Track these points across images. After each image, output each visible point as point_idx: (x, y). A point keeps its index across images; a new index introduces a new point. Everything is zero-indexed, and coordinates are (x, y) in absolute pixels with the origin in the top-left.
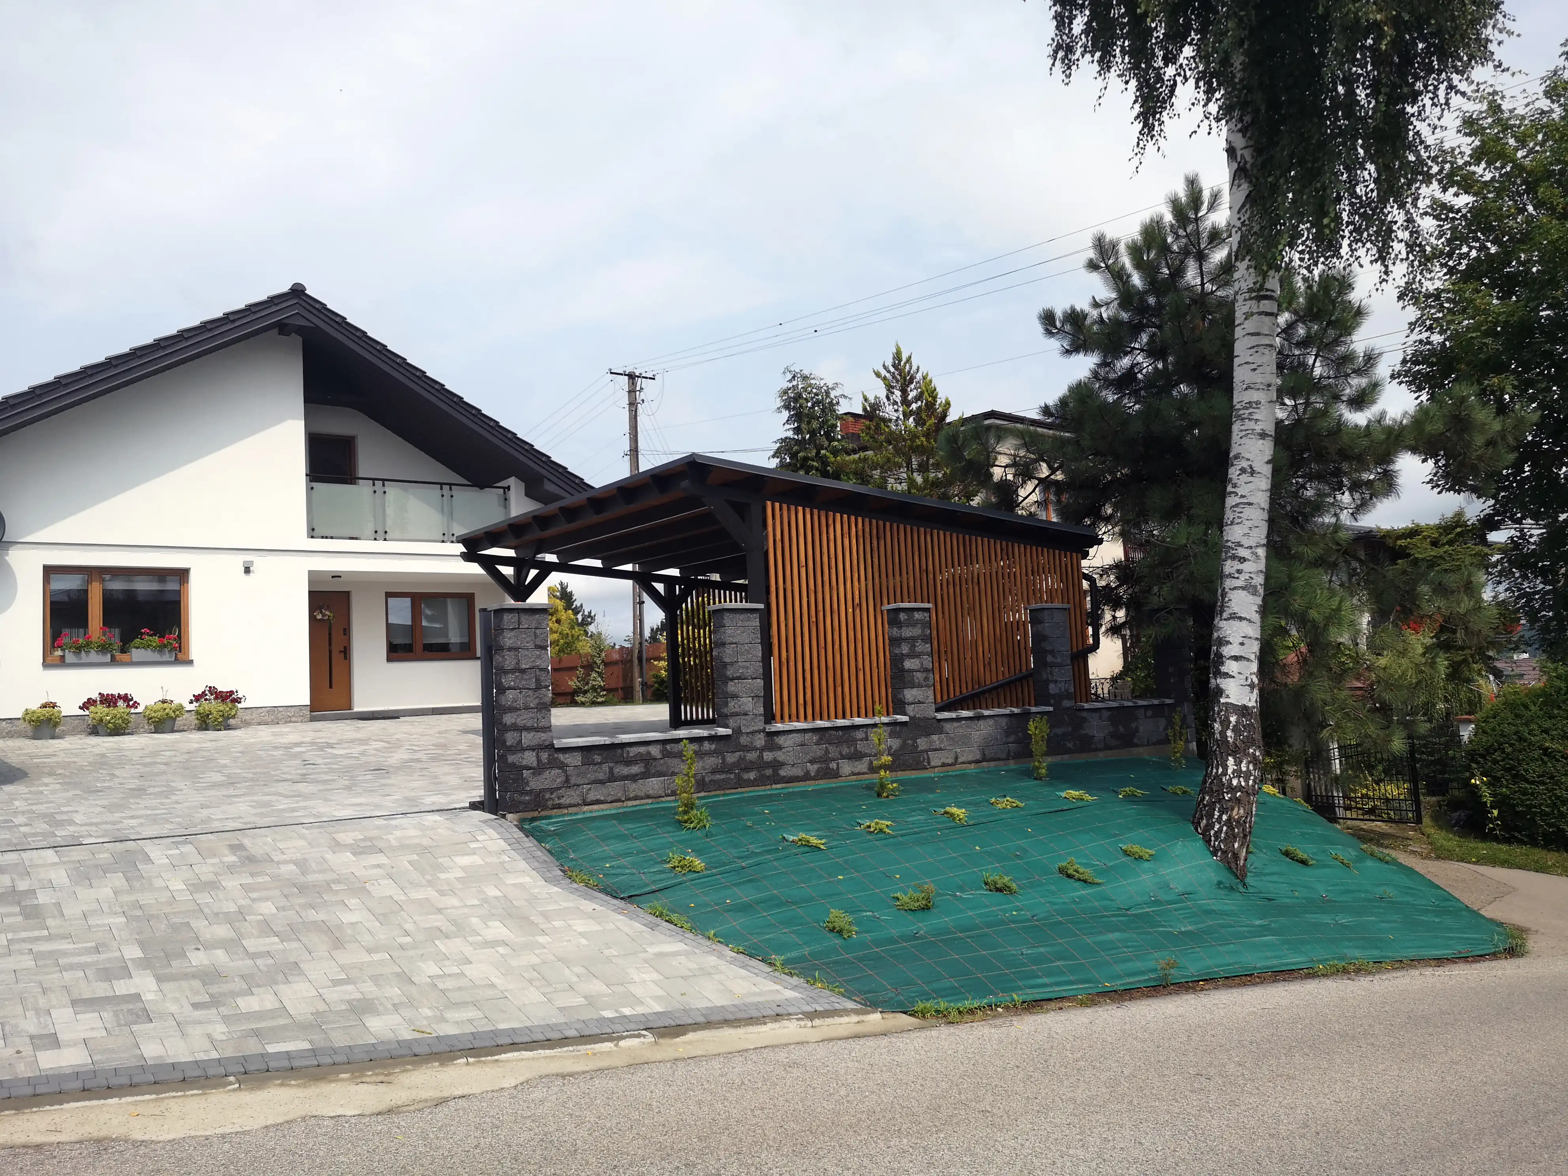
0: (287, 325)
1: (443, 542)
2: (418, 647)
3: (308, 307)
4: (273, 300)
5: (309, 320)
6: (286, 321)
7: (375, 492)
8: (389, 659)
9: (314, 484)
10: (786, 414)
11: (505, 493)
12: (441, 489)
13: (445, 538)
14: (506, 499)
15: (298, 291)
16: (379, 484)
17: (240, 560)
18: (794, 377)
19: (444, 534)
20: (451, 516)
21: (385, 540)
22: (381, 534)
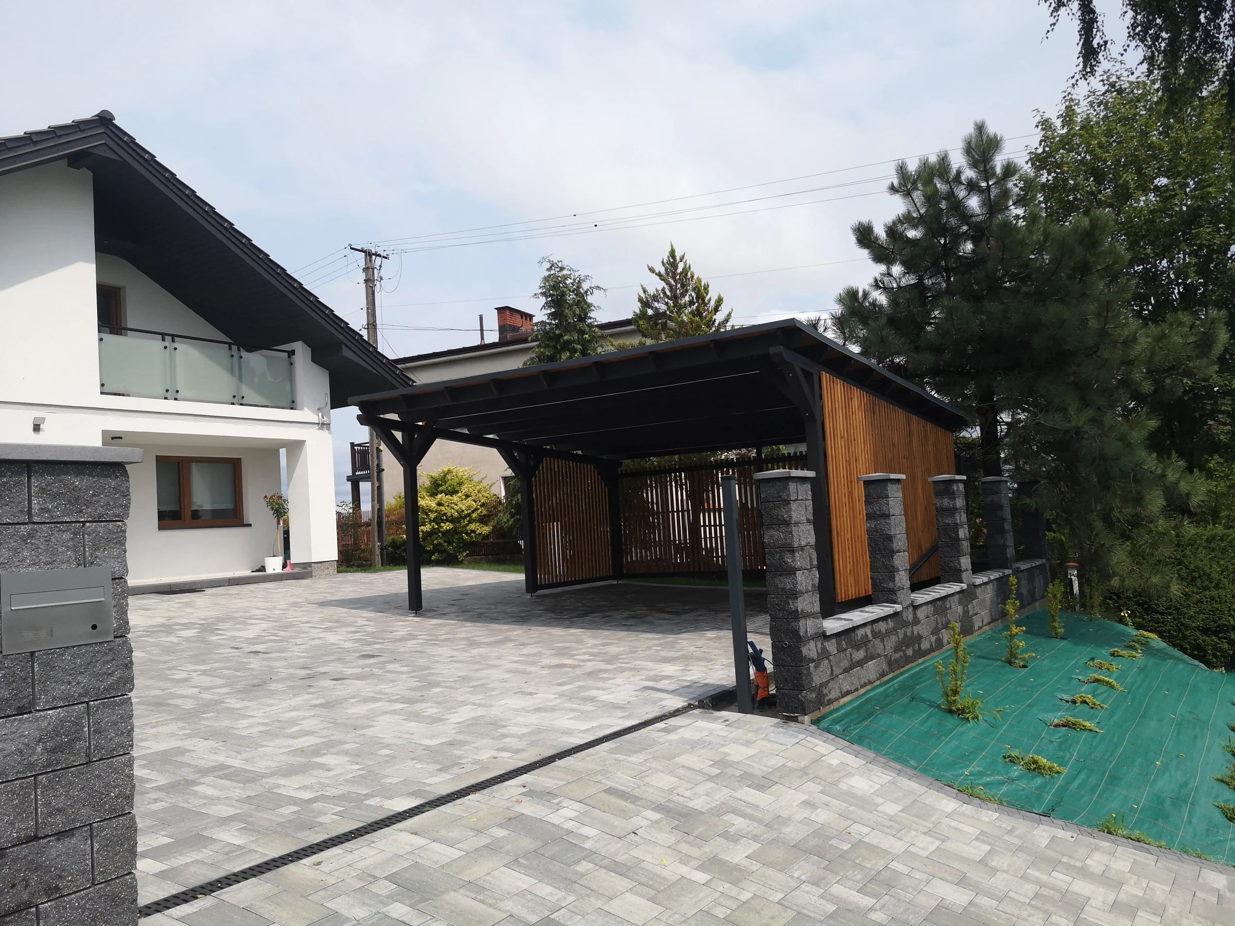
0: (92, 154)
1: (233, 404)
2: (188, 515)
3: (113, 137)
4: (79, 126)
5: (115, 152)
6: (91, 151)
7: (166, 347)
8: (161, 528)
9: (103, 336)
10: (543, 300)
11: (289, 357)
12: (230, 349)
13: (235, 401)
14: (291, 364)
15: (105, 120)
16: (168, 338)
17: (32, 414)
18: (552, 265)
19: (234, 397)
20: (240, 379)
21: (176, 399)
22: (171, 394)
